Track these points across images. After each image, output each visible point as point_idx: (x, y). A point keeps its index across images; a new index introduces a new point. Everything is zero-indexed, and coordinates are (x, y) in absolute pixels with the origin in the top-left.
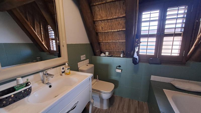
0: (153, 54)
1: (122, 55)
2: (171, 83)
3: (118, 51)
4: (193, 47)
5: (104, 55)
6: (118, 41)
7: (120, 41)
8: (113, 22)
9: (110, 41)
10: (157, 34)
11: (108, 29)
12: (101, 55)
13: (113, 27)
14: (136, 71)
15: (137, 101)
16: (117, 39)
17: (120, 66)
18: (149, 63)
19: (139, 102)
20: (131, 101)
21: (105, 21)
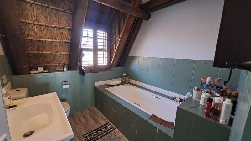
0: (93, 65)
1: (65, 69)
2: (107, 83)
3: (58, 64)
4: (113, 59)
5: (37, 72)
6: (59, 53)
7: (62, 53)
8: (54, 31)
9: (48, 53)
10: (93, 49)
11: (46, 37)
12: (31, 72)
13: (53, 35)
14: (82, 82)
15: (87, 110)
16: (57, 51)
17: (65, 81)
18: (92, 73)
19: (89, 109)
20: (83, 112)
21: (42, 26)
